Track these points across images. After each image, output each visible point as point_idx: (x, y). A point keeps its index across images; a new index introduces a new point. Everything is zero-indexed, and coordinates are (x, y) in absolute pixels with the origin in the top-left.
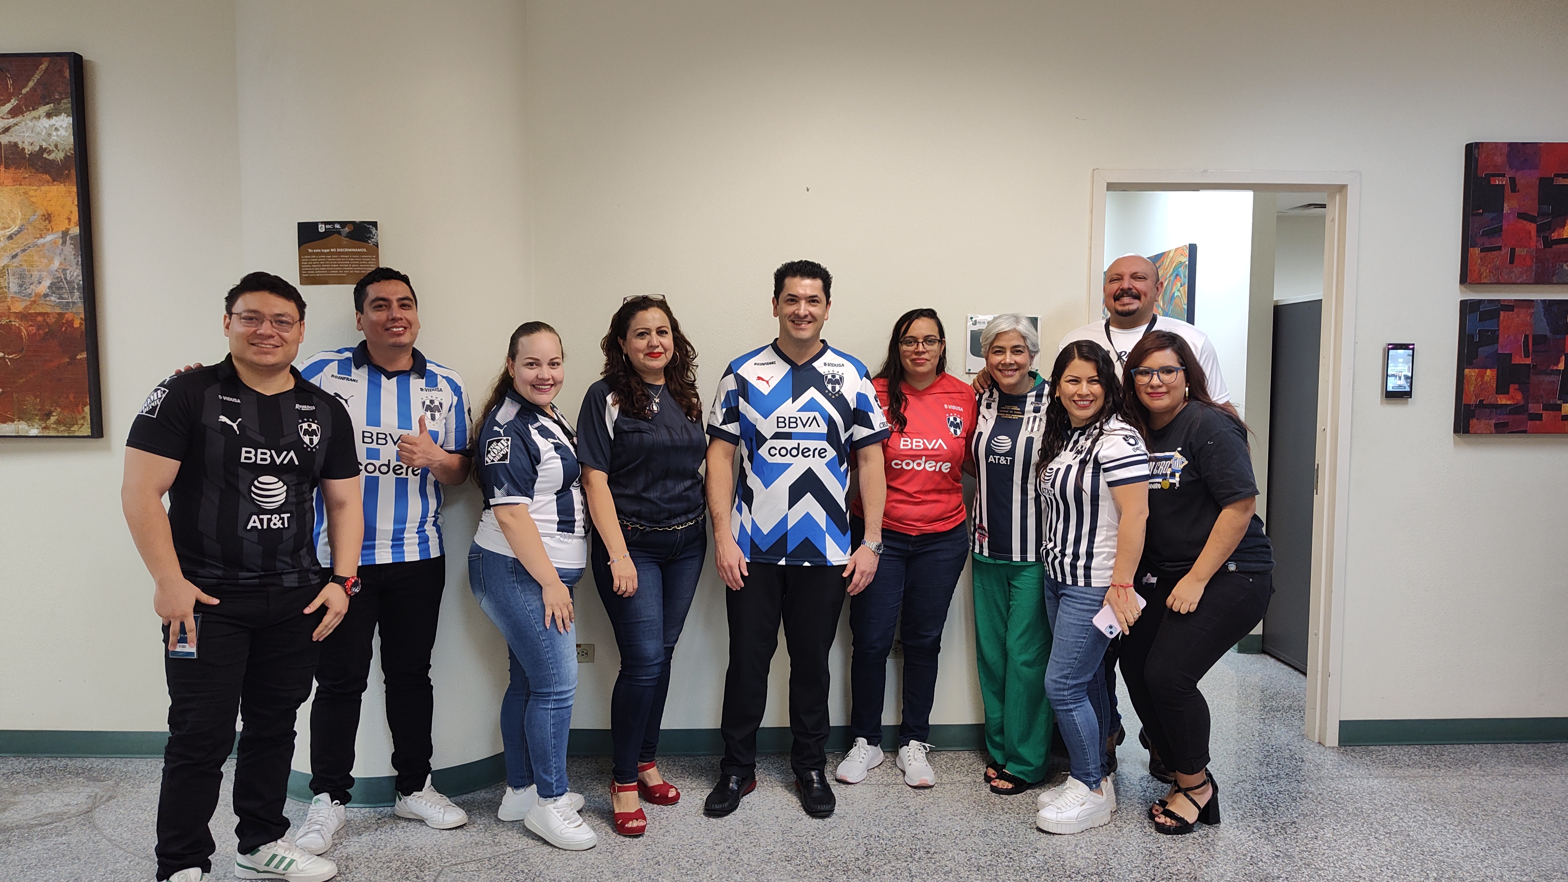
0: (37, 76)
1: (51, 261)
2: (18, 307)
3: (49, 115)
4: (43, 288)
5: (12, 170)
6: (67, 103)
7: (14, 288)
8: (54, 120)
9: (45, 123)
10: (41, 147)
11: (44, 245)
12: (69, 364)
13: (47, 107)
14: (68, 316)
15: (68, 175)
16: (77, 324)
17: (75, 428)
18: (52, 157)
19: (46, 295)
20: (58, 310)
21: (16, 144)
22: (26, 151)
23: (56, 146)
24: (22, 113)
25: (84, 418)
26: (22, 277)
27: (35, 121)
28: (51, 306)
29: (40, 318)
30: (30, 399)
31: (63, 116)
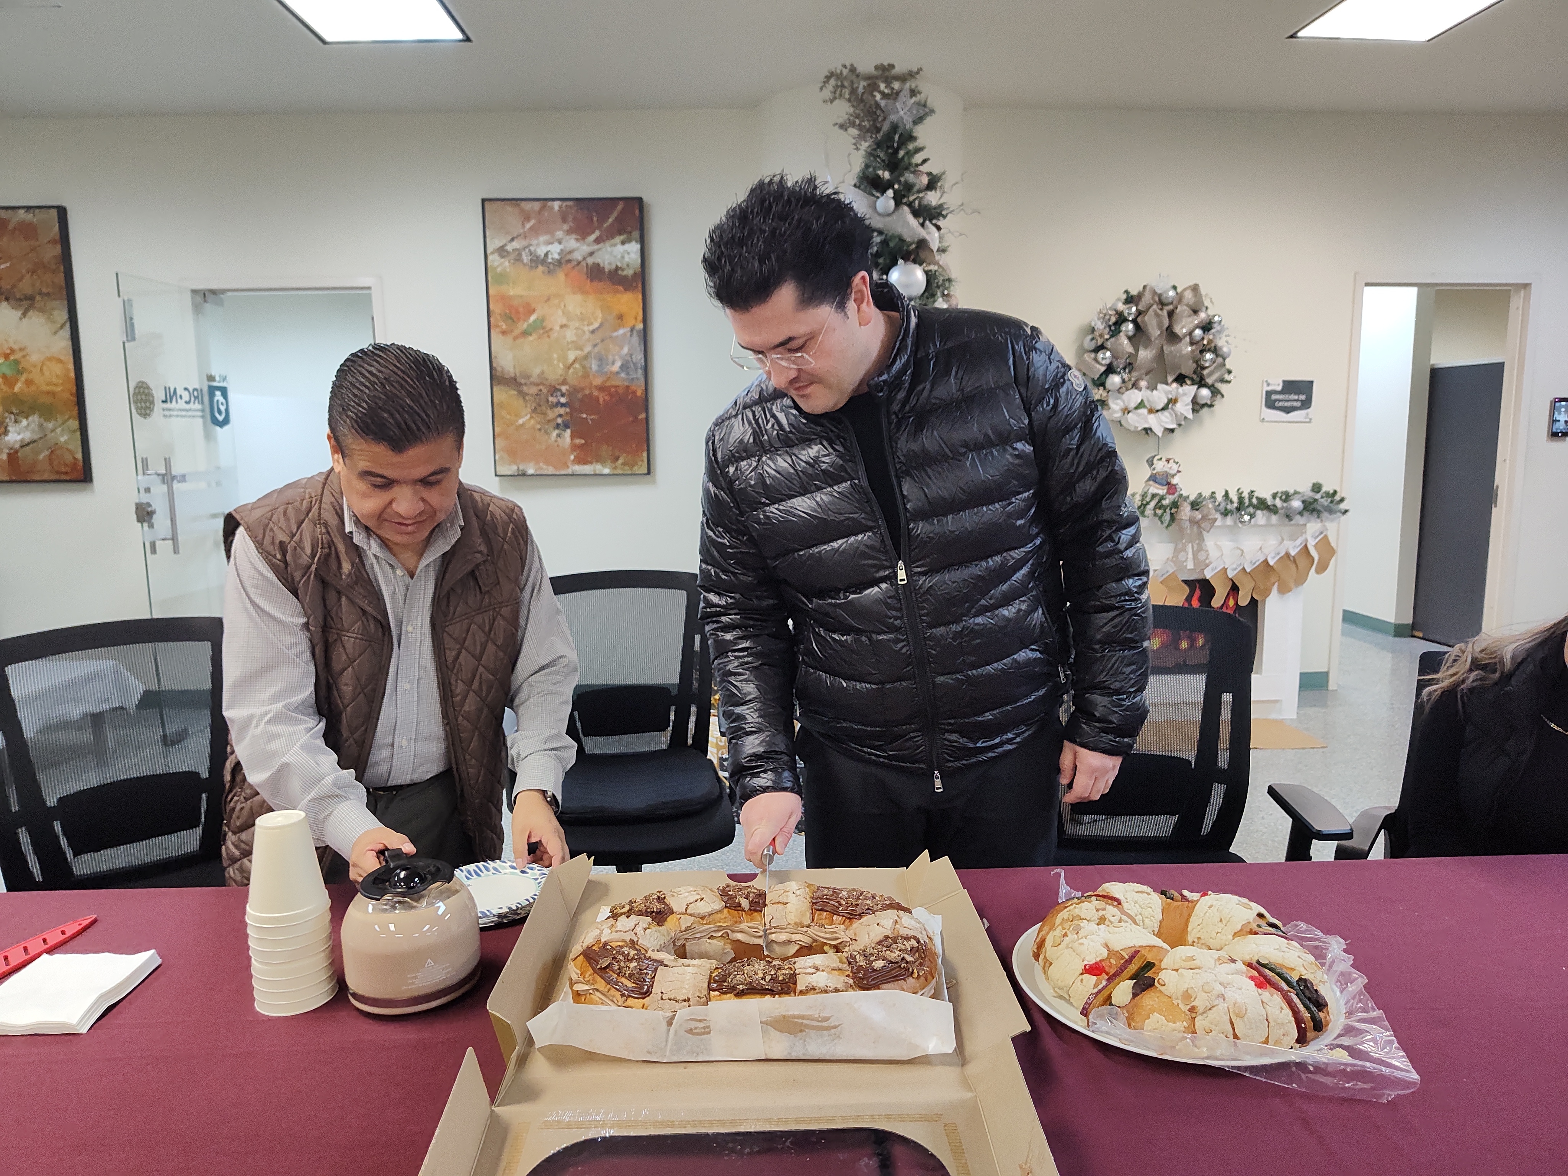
0: (615, 214)
1: (622, 348)
2: (598, 381)
3: (623, 243)
4: (616, 367)
5: (595, 283)
6: (636, 234)
7: (594, 367)
8: (627, 247)
9: (620, 248)
10: (617, 266)
11: (617, 337)
12: (633, 422)
13: (622, 237)
14: (634, 388)
15: (637, 287)
16: (639, 393)
17: (636, 467)
18: (625, 273)
19: (617, 373)
20: (626, 384)
21: (598, 265)
22: (607, 270)
23: (628, 265)
24: (604, 241)
25: (642, 461)
26: (601, 360)
27: (613, 248)
28: (622, 380)
29: (613, 390)
30: (604, 447)
31: (633, 243)
